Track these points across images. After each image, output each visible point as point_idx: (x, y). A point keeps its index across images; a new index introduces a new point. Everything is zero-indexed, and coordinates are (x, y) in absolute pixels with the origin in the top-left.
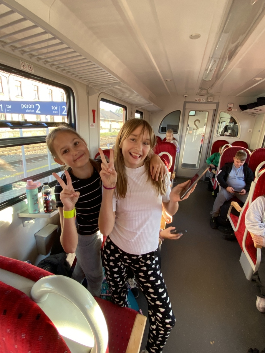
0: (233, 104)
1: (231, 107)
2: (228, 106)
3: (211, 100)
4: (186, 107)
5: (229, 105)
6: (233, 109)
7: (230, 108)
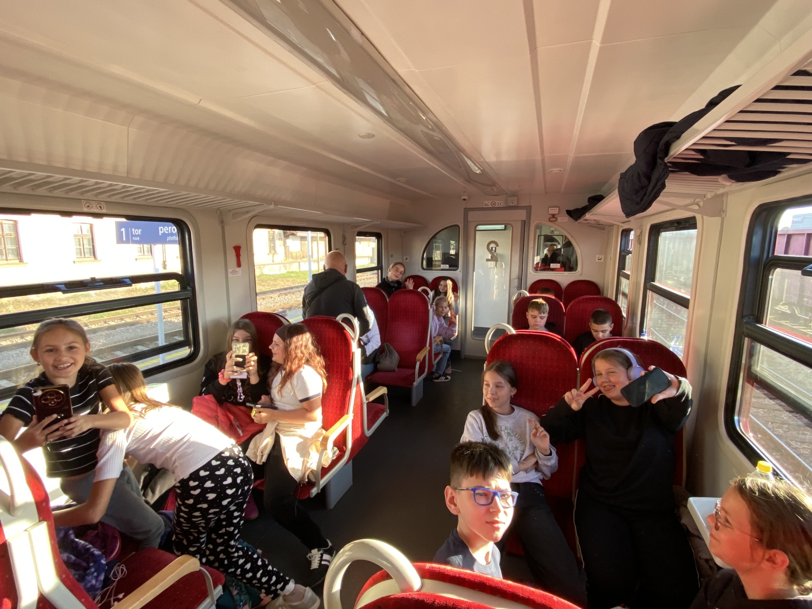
0: (558, 208)
1: (555, 214)
2: (549, 213)
3: (515, 204)
4: (470, 219)
5: (550, 210)
6: (559, 219)
7: (553, 216)
